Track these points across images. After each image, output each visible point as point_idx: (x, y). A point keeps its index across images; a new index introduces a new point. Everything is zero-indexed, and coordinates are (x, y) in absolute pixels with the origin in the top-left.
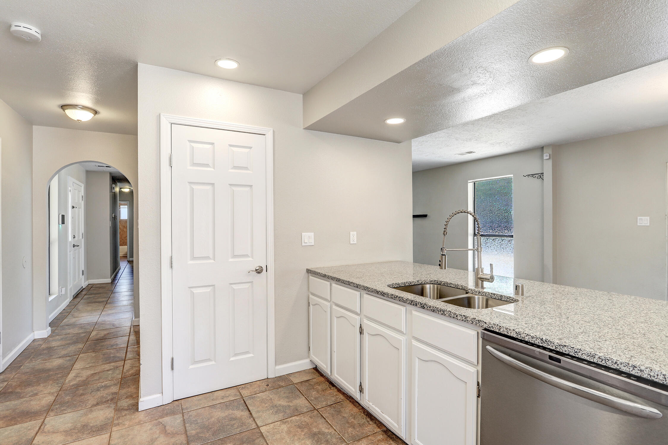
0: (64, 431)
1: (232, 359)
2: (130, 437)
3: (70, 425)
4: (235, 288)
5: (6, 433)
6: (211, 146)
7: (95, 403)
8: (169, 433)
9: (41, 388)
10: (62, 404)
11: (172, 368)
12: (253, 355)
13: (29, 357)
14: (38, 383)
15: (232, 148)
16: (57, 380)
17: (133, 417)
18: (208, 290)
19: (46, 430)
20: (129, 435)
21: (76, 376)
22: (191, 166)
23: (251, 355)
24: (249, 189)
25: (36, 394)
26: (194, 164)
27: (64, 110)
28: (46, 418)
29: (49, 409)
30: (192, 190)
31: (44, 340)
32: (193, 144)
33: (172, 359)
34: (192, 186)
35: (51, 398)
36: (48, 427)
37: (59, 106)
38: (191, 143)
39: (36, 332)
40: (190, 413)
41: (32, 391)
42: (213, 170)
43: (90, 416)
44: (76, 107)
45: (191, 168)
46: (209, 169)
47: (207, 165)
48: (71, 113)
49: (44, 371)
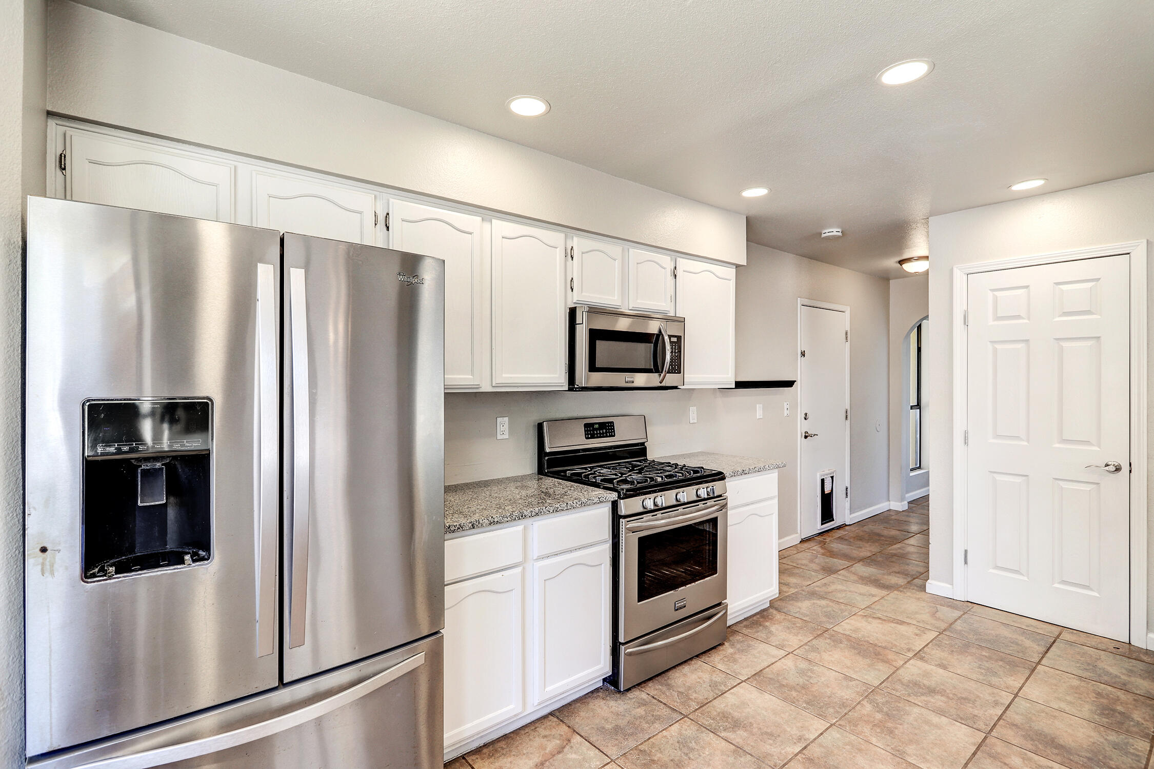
0: (860, 576)
1: (1057, 585)
2: (902, 602)
3: (867, 575)
4: (1063, 486)
5: (827, 560)
6: (1025, 290)
7: (897, 571)
8: (936, 617)
9: (867, 545)
10: (873, 561)
11: (966, 562)
12: (1098, 595)
13: (876, 522)
14: (868, 541)
15: (1061, 286)
16: (883, 545)
17: (918, 593)
18: (1018, 480)
19: (850, 570)
20: (902, 600)
21: (899, 548)
22: (994, 321)
23: (1096, 594)
24: (1094, 342)
25: (861, 548)
26: (998, 318)
27: (901, 265)
28: (856, 563)
29: (861, 560)
30: (995, 350)
31: (897, 512)
32: (996, 293)
33: (966, 551)
34: (995, 346)
35: (869, 554)
36: (853, 569)
37: (896, 262)
38: (994, 293)
39: (892, 503)
40: (973, 617)
41: (859, 545)
42: (1028, 321)
43: (886, 577)
44: (912, 260)
45: (996, 323)
46: (1021, 321)
47: (1018, 317)
48: (908, 267)
49: (879, 535)
